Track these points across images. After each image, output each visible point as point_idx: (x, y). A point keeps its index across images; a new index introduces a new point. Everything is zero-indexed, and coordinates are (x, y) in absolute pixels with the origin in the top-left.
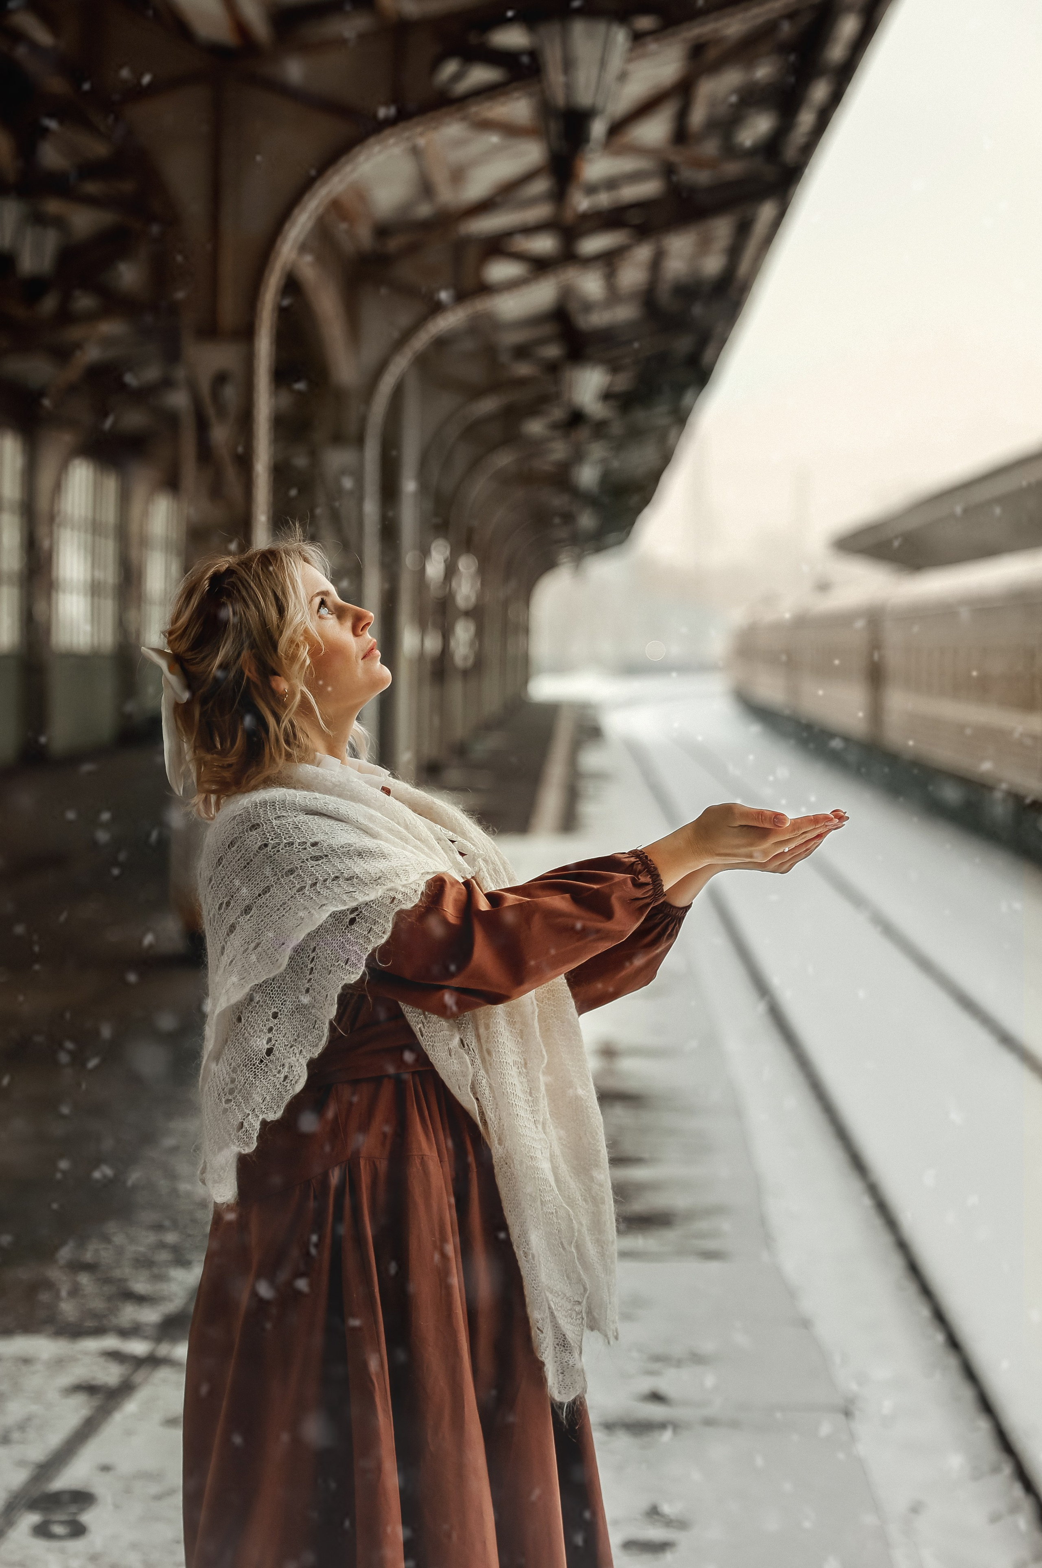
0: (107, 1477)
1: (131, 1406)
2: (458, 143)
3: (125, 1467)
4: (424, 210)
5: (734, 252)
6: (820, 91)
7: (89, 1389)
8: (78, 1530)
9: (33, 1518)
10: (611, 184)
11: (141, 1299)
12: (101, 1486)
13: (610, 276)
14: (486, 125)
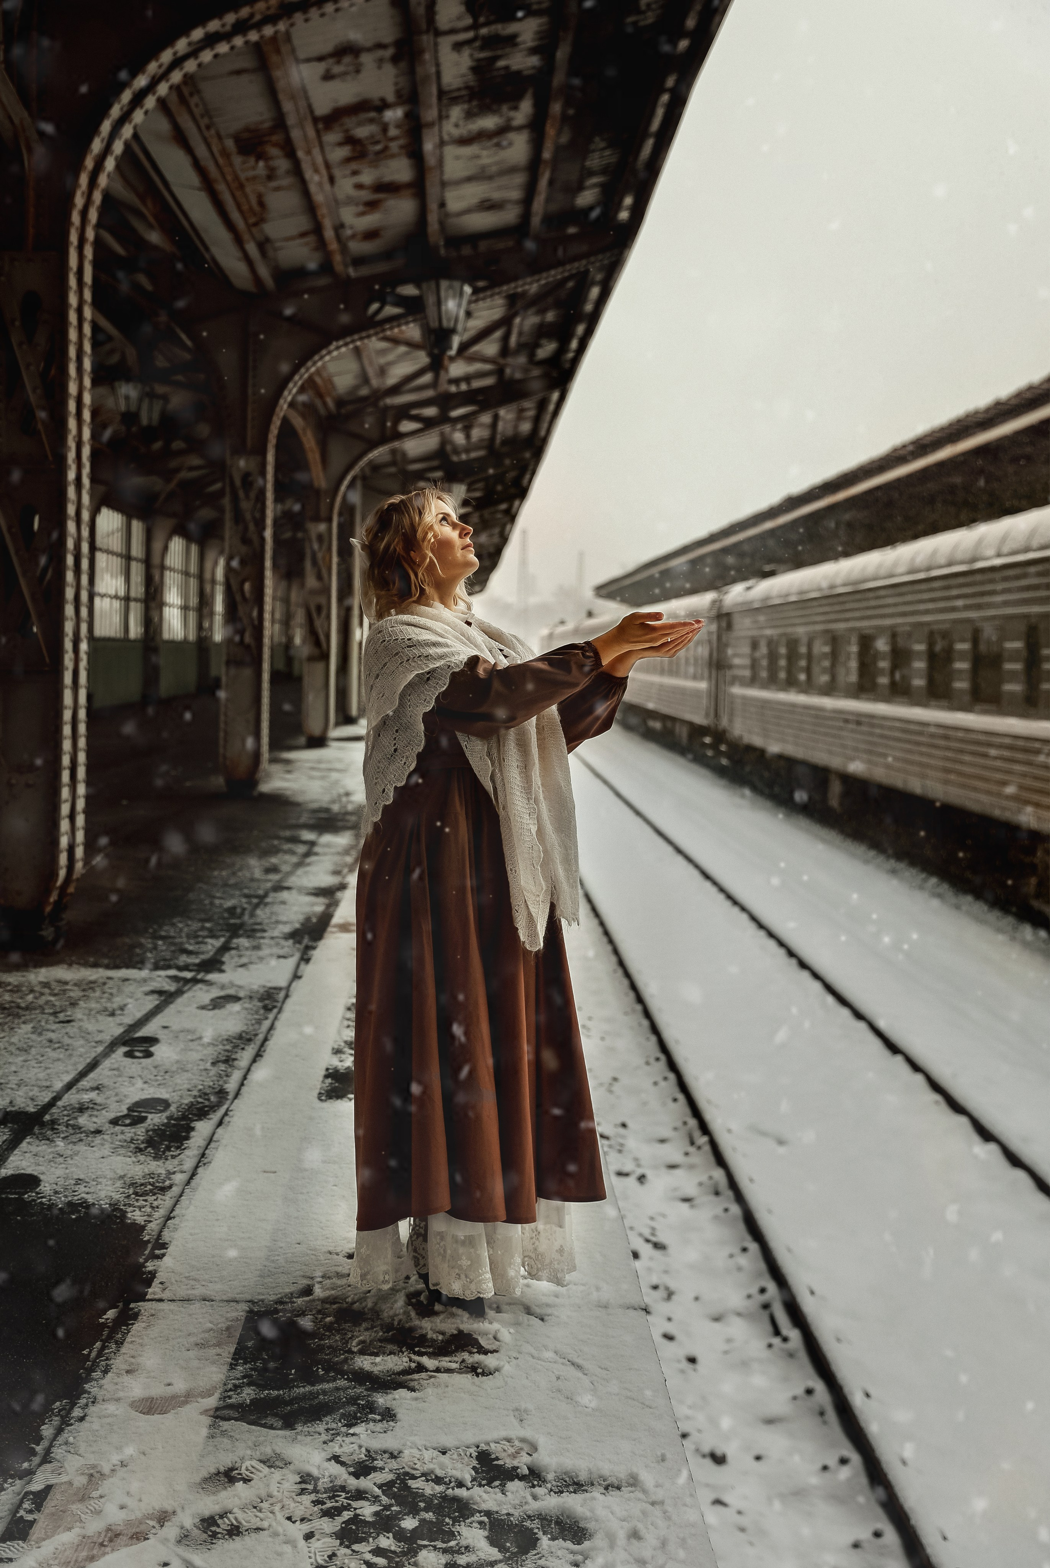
0: (166, 1031)
1: (180, 1001)
2: (383, 352)
3: (175, 1027)
4: (364, 392)
5: (537, 421)
6: (580, 329)
7: (160, 993)
8: (149, 1055)
9: (125, 1049)
10: (467, 378)
11: (190, 953)
12: (161, 1035)
13: (467, 430)
14: (396, 341)
